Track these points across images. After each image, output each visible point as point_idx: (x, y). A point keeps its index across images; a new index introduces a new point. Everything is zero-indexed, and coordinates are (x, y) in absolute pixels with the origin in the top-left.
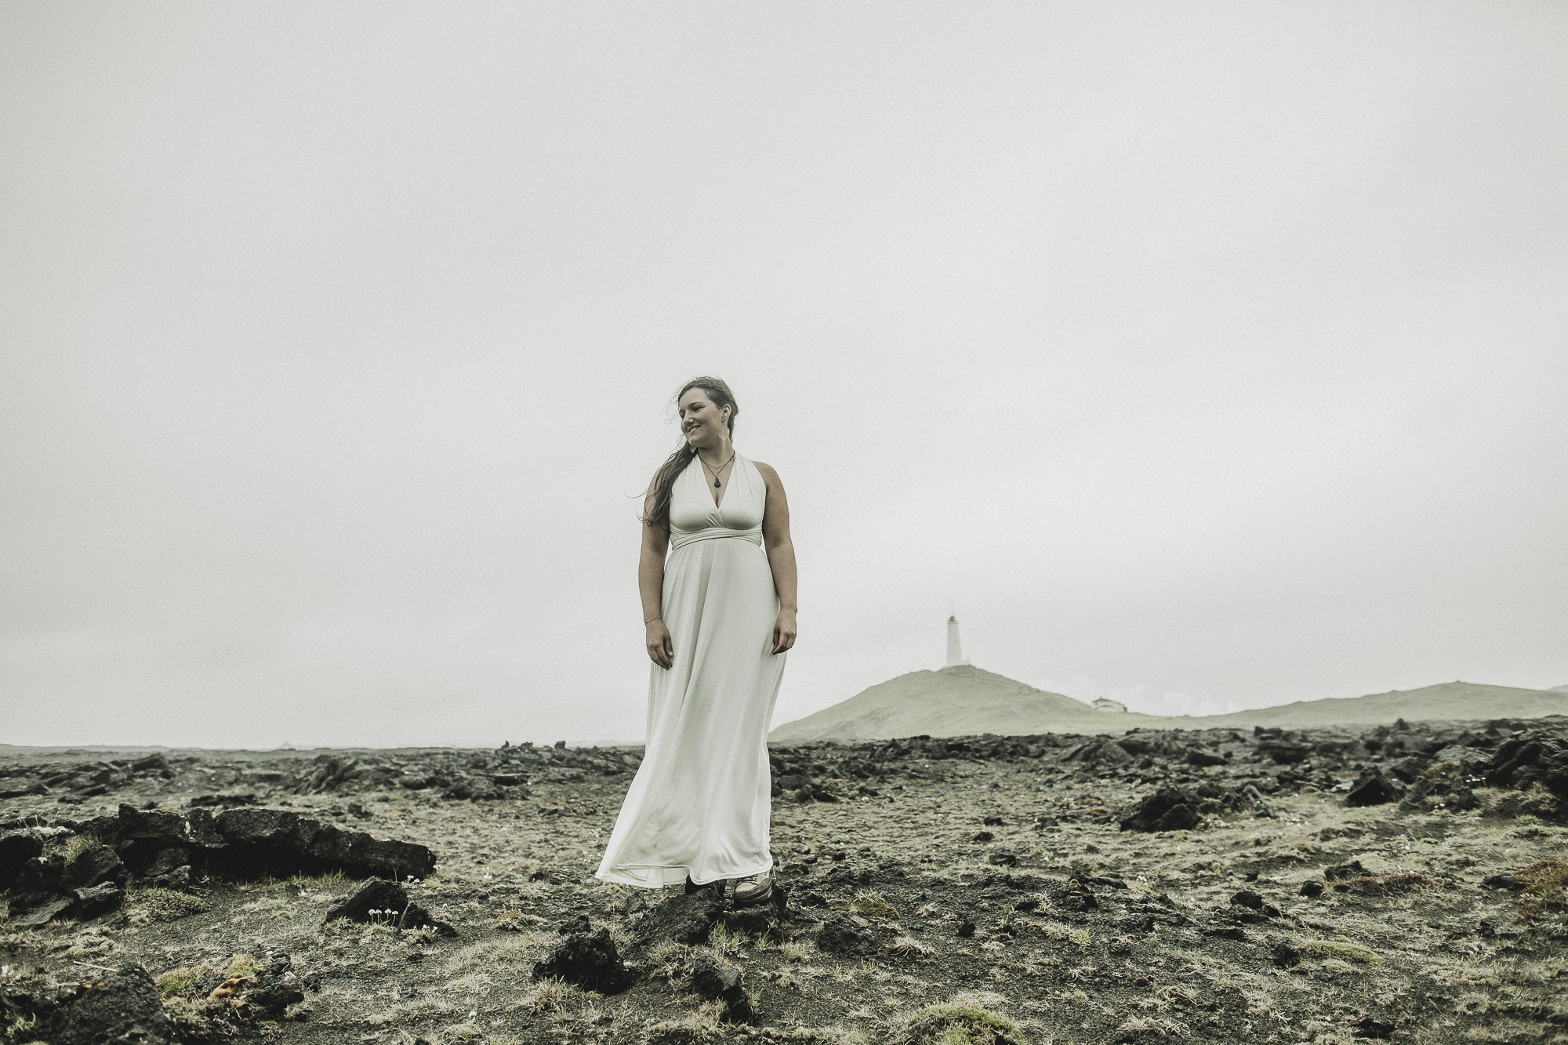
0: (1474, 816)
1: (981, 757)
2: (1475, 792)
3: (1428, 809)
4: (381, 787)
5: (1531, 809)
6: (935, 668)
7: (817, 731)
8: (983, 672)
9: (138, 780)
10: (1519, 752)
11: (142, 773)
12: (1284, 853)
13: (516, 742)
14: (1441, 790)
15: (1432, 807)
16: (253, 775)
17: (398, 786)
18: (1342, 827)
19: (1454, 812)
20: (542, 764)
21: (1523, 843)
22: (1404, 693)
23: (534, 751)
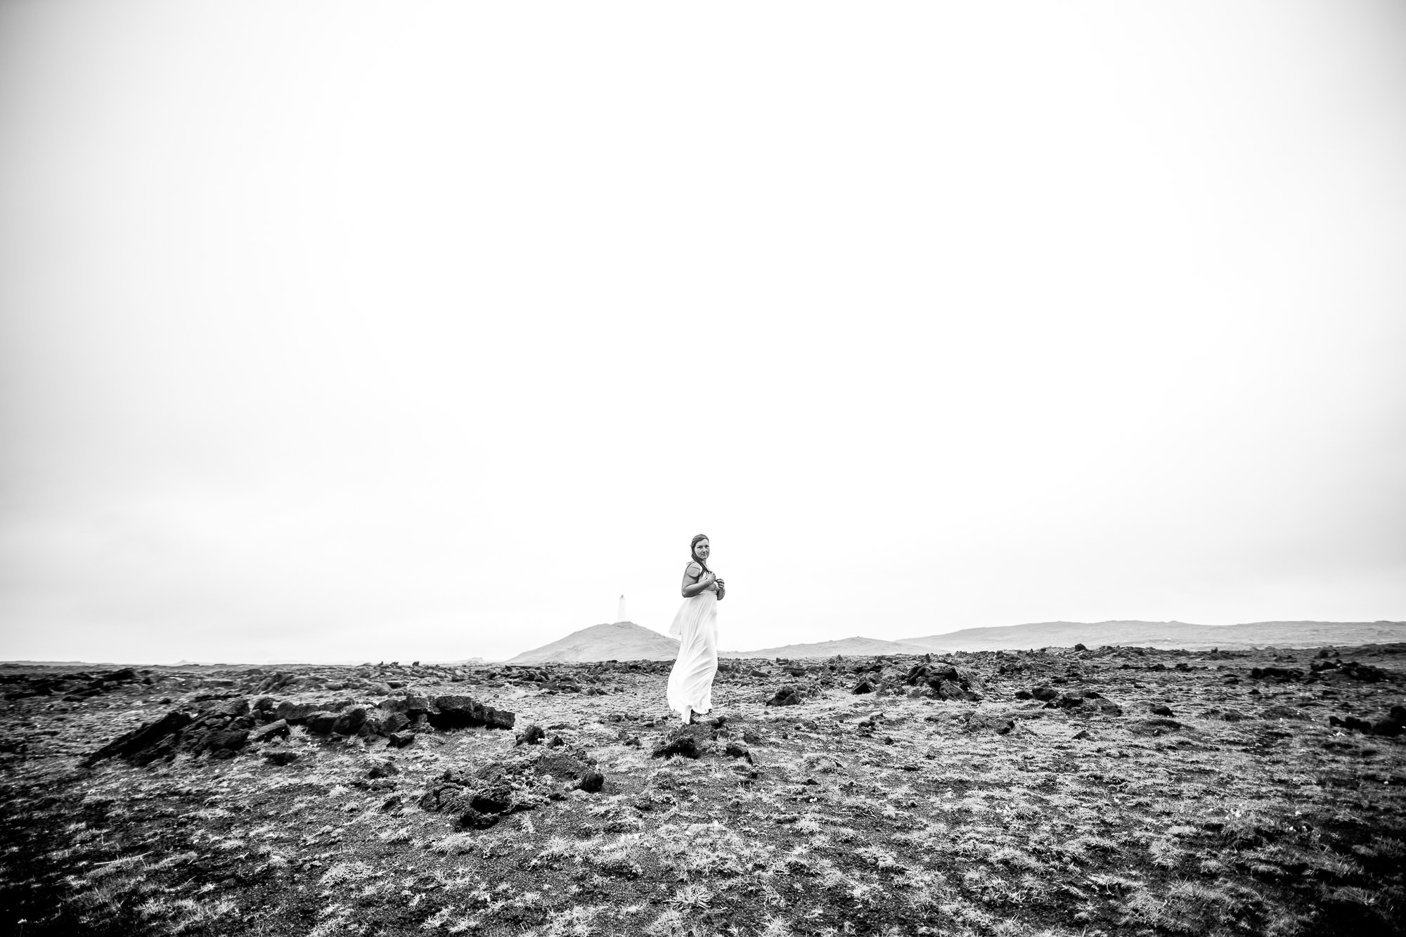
0: (904, 697)
1: (647, 672)
2: (903, 687)
3: (888, 694)
4: (312, 689)
5: (924, 694)
6: (611, 623)
7: (543, 657)
8: (636, 626)
9: (126, 686)
10: (918, 671)
11: (129, 680)
12: (845, 712)
13: (388, 661)
14: (891, 686)
15: (889, 694)
16: (212, 682)
17: (324, 688)
18: (861, 702)
19: (897, 695)
20: (406, 675)
21: (926, 706)
22: (835, 642)
23: (400, 668)
